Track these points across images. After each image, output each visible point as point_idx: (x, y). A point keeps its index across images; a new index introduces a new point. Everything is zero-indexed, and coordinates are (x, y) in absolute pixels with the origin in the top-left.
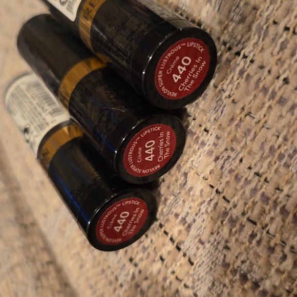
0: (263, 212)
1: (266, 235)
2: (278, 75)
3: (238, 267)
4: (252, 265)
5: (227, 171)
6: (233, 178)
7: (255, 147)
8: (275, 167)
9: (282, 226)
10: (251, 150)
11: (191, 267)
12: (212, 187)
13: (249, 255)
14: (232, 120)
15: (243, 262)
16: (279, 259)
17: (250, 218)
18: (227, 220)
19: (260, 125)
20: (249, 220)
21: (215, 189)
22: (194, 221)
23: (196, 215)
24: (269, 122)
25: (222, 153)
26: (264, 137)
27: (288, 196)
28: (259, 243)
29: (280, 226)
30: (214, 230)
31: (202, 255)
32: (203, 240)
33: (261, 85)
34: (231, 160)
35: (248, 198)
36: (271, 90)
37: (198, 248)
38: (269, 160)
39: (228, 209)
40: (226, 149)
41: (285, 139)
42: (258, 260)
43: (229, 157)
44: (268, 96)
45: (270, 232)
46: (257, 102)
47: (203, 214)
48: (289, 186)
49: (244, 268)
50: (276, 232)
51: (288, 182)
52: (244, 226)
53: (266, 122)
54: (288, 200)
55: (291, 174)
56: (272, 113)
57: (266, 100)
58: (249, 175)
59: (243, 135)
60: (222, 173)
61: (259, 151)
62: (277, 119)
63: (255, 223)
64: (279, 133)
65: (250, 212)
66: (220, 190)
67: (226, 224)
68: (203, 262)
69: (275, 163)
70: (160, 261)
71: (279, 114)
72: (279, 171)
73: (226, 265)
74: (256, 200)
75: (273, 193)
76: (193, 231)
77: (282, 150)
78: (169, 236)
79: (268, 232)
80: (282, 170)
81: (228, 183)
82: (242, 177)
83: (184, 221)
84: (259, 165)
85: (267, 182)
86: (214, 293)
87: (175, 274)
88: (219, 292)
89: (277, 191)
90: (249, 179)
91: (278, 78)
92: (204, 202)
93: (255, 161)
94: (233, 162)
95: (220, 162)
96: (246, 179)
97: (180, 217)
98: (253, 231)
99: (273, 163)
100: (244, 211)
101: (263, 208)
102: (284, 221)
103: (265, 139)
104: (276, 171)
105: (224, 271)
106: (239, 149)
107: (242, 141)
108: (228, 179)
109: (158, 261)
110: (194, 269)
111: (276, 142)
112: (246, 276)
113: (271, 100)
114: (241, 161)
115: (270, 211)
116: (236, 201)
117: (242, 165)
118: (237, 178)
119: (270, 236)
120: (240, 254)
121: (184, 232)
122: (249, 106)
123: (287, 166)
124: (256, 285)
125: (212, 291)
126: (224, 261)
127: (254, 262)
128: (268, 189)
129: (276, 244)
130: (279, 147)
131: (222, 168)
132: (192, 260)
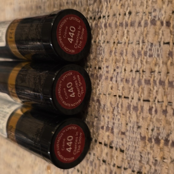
0: (150, 91)
1: (158, 104)
2: (124, 13)
3: (151, 135)
4: (158, 129)
5: (120, 81)
6: (125, 83)
7: (129, 56)
8: (145, 61)
9: (165, 92)
10: (128, 61)
11: (123, 154)
12: (115, 96)
13: (154, 123)
14: (111, 52)
15: (152, 130)
16: (172, 115)
17: (144, 99)
18: (132, 109)
19: (127, 44)
20: (144, 101)
21: (118, 96)
22: (114, 124)
23: (113, 119)
24: (131, 39)
25: (113, 74)
26: (132, 49)
27: (159, 72)
28: (156, 111)
29: (163, 92)
30: (127, 121)
31: (126, 142)
32: (123, 131)
33: (118, 24)
34: (119, 74)
35: (138, 88)
36: (124, 23)
37: (122, 139)
38: (140, 59)
39: (130, 103)
40: (115, 70)
41: (143, 42)
42: (160, 123)
43: (118, 73)
44: (124, 27)
45: (159, 101)
46: (120, 33)
47: (117, 116)
48: (157, 66)
49: (155, 133)
50: (163, 98)
51: (156, 65)
52: (143, 106)
53: (129, 40)
54: (160, 75)
55: (155, 59)
56: (130, 33)
57: (124, 29)
58: (133, 75)
59: (120, 55)
60: (118, 84)
61: (132, 58)
62: (134, 35)
63: (148, 101)
64: (139, 41)
65: (142, 95)
66: (121, 94)
67: (132, 112)
68: (129, 146)
69: (144, 58)
70: (104, 163)
71: (134, 31)
72: (148, 61)
73: (143, 138)
74: (143, 86)
75: (150, 76)
76: (116, 131)
77: (145, 49)
78: (103, 143)
79: (158, 102)
80: (149, 60)
81: (123, 88)
82: (129, 78)
83: (108, 128)
84: (136, 66)
85: (145, 72)
86: (144, 163)
87: (116, 166)
88: (147, 160)
89: (152, 73)
90: (134, 77)
91: (125, 14)
92: (115, 108)
93: (133, 65)
94: (121, 74)
95: (114, 79)
96: (132, 78)
97: (105, 128)
98: (150, 106)
99: (143, 59)
100: (139, 97)
101: (149, 88)
102: (164, 89)
103: (132, 50)
104: (147, 62)
105: (144, 143)
106: (121, 65)
107: (121, 59)
108: (122, 85)
109: (102, 164)
110: (126, 154)
111: (139, 47)
112: (158, 138)
113: (127, 28)
114: (125, 70)
115: (153, 87)
116: (132, 95)
117: (126, 72)
118: (127, 81)
119: (160, 103)
120: (149, 125)
121: (111, 135)
122: (117, 39)
123: (151, 56)
124: (167, 141)
125: (142, 162)
126: (141, 136)
127: (159, 126)
128: (147, 75)
129: (166, 106)
130: (142, 49)
131: (116, 81)
132: (122, 149)
